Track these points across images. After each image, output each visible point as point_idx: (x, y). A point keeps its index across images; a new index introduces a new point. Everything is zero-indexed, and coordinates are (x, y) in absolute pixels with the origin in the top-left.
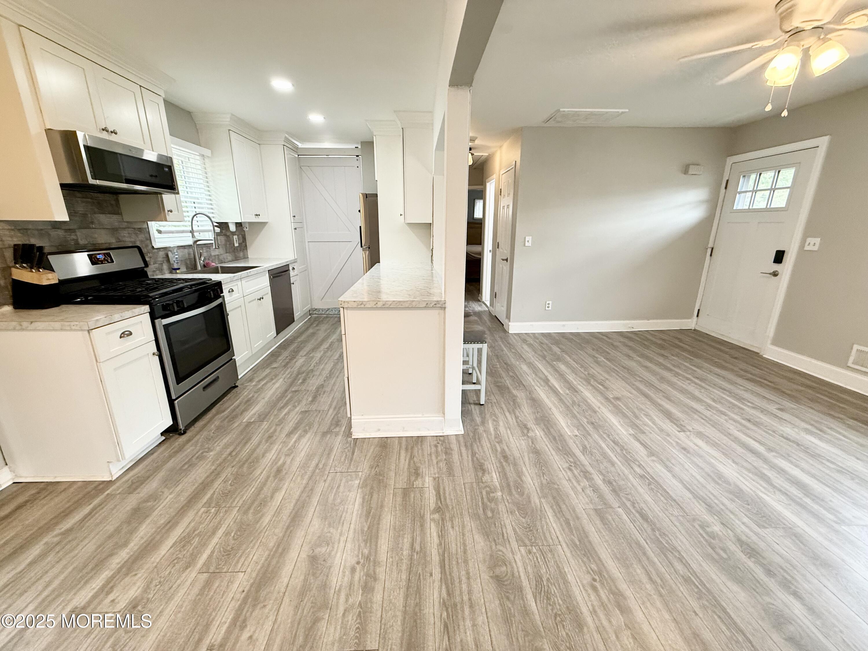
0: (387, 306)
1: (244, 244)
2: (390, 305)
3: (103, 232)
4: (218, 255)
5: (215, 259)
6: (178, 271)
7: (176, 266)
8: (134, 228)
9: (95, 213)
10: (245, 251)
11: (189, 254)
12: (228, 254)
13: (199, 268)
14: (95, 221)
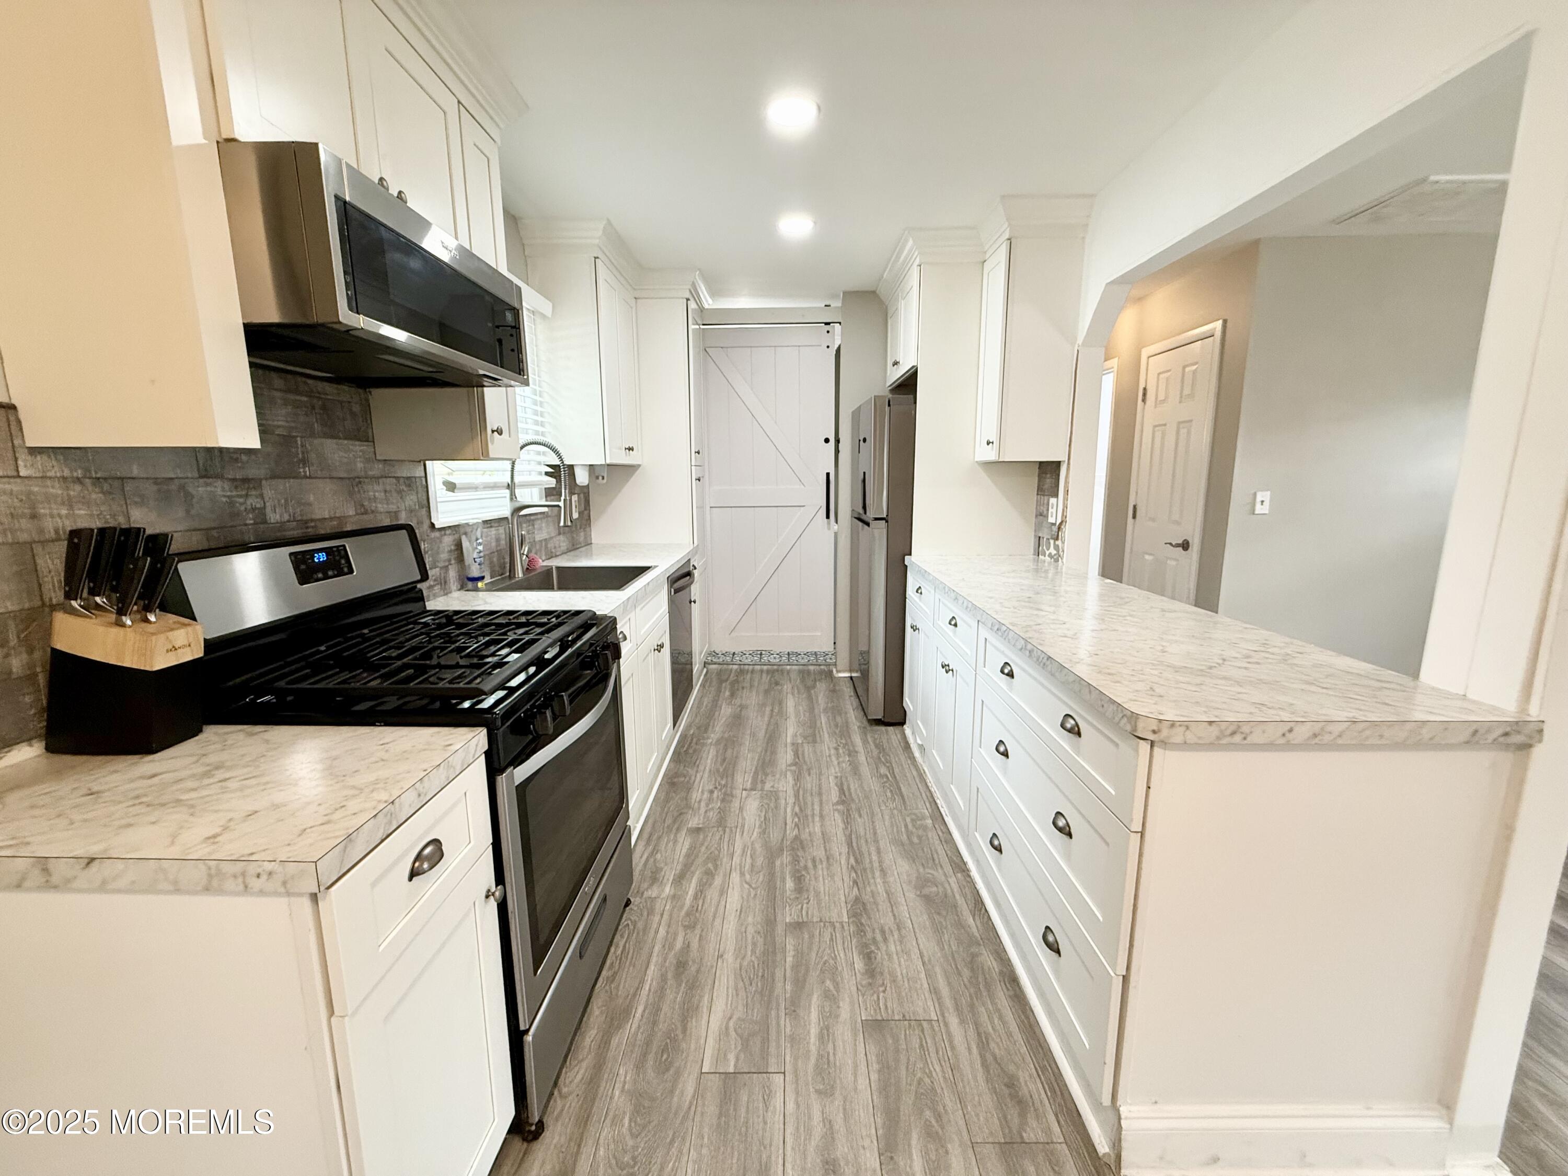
0: (1327, 738)
1: (586, 512)
2: (1340, 736)
3: (328, 487)
4: (546, 540)
5: (540, 550)
6: (480, 584)
7: (475, 572)
8: (397, 478)
9: (313, 435)
10: (588, 529)
11: (498, 540)
12: (562, 538)
13: (520, 574)
14: (313, 456)
